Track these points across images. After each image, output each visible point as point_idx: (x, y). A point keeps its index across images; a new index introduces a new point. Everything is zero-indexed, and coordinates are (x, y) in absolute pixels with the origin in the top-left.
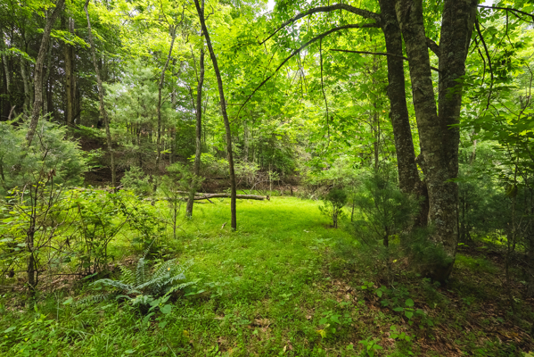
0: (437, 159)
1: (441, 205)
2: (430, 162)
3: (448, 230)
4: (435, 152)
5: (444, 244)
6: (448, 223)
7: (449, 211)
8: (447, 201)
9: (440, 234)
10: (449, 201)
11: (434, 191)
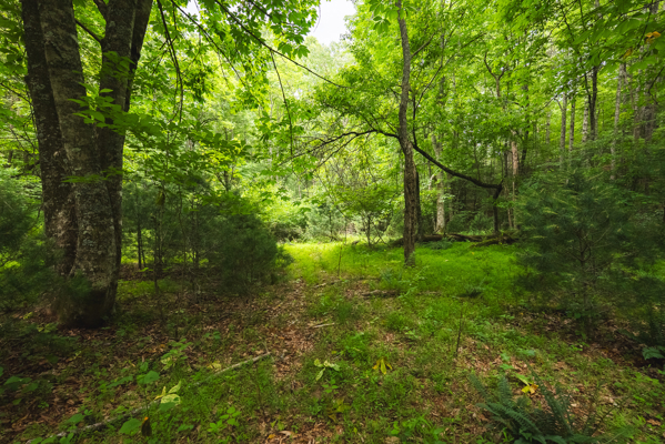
0: (84, 157)
1: (91, 221)
2: (75, 160)
3: (100, 252)
4: (81, 147)
5: (95, 271)
6: (99, 243)
7: (103, 227)
8: (100, 215)
9: (89, 260)
10: (102, 215)
11: (82, 202)
